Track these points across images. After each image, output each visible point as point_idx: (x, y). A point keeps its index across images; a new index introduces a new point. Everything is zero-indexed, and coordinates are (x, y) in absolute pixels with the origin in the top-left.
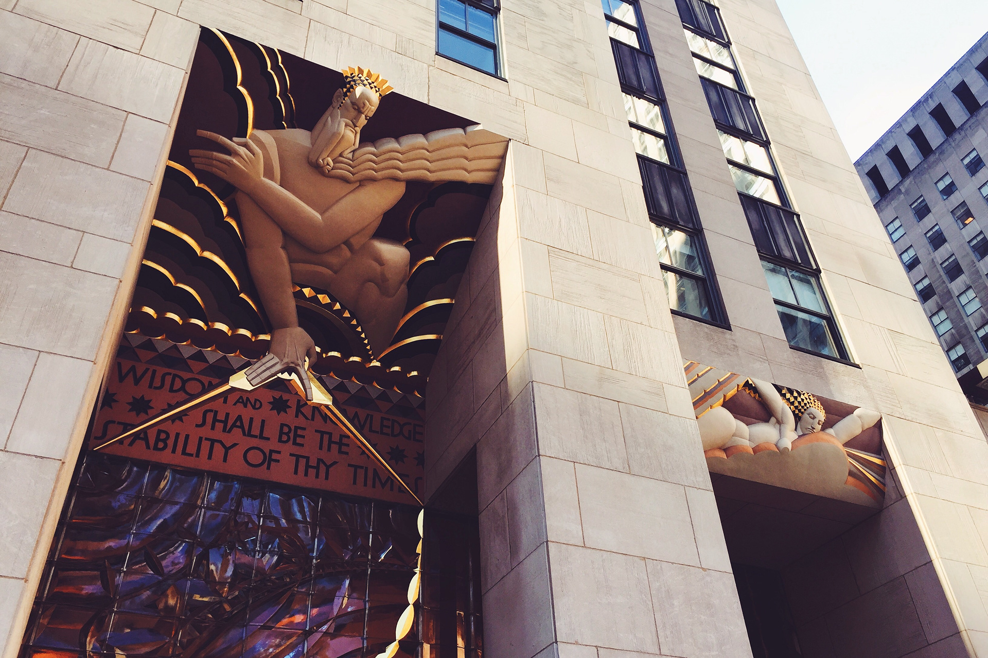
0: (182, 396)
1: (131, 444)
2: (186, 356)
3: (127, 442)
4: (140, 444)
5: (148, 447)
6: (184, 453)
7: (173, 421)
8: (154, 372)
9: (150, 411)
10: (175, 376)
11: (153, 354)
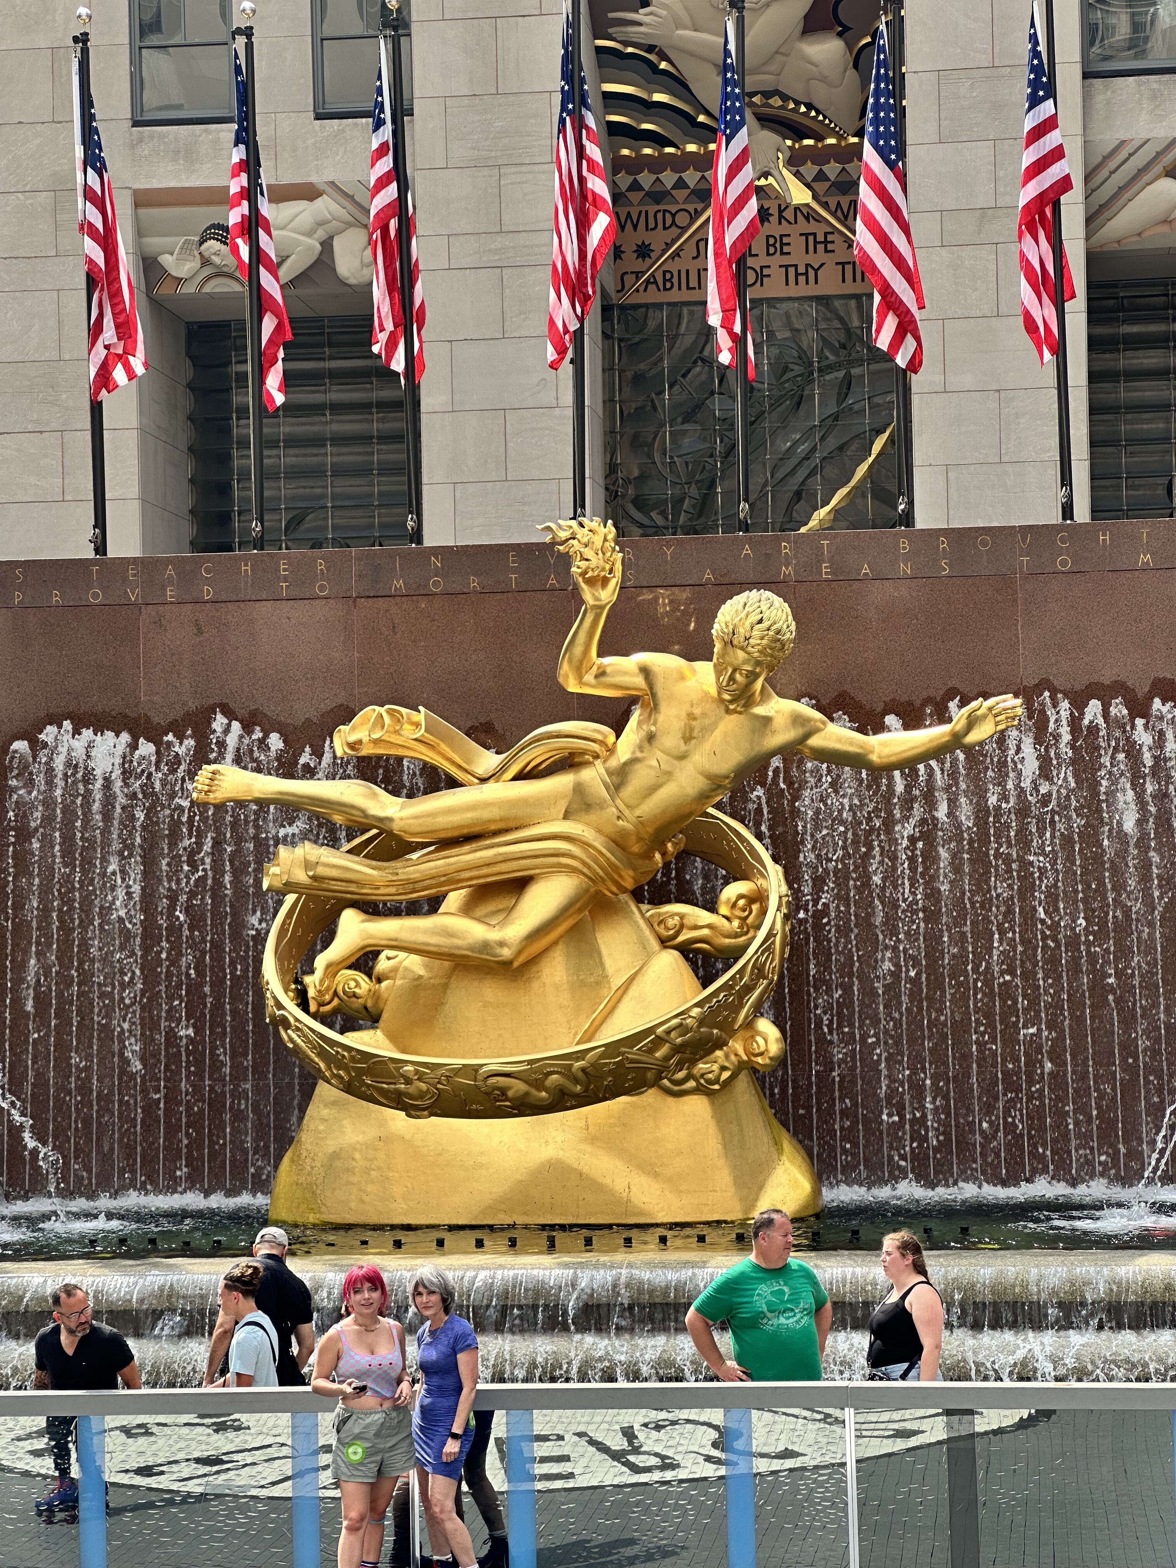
0: (675, 231)
1: (645, 290)
2: (669, 187)
3: (642, 289)
4: (652, 287)
5: (659, 290)
6: (688, 288)
7: (673, 259)
8: (647, 212)
9: (652, 254)
10: (665, 211)
11: (643, 193)
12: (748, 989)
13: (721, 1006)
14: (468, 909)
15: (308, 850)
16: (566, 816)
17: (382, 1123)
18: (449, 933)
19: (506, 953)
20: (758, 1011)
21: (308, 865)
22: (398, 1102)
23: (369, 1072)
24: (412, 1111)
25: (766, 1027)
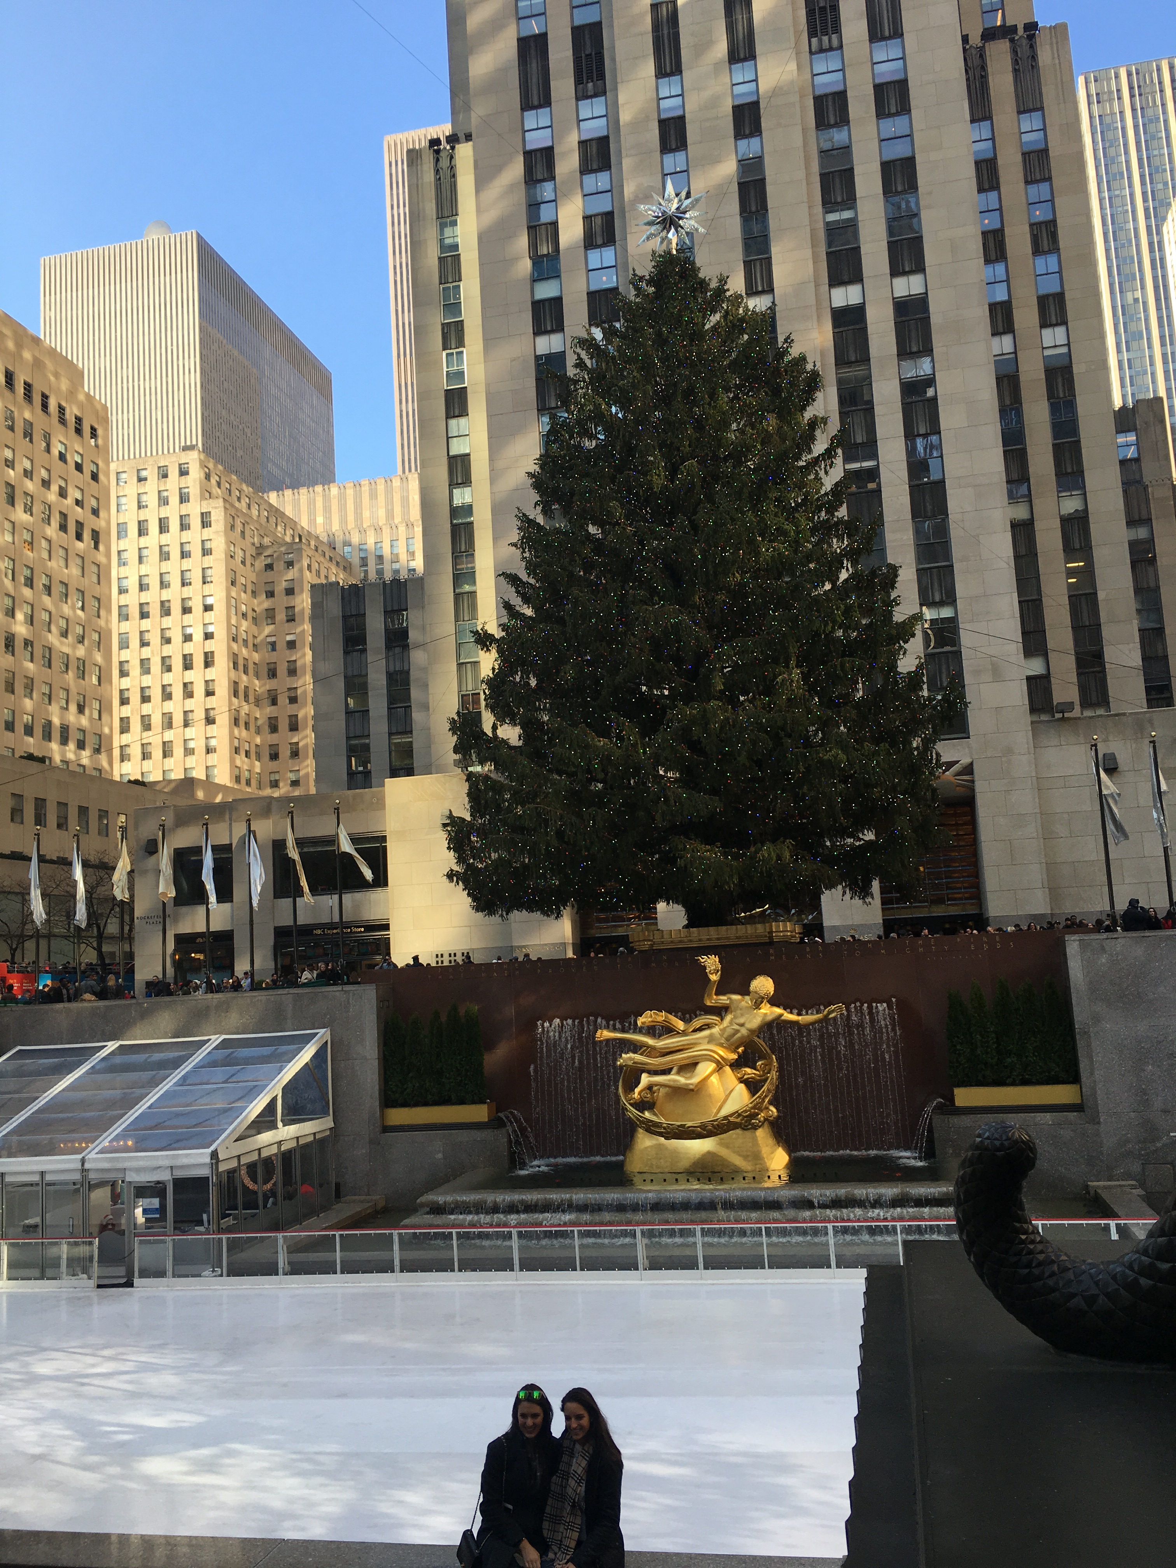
12: (766, 1096)
13: (757, 1103)
14: (679, 1073)
15: (631, 1055)
16: (708, 1042)
17: (657, 1140)
18: (675, 1081)
19: (691, 1087)
20: (770, 1103)
21: (630, 1059)
22: (660, 1134)
23: (653, 1126)
24: (667, 1138)
25: (772, 1108)
